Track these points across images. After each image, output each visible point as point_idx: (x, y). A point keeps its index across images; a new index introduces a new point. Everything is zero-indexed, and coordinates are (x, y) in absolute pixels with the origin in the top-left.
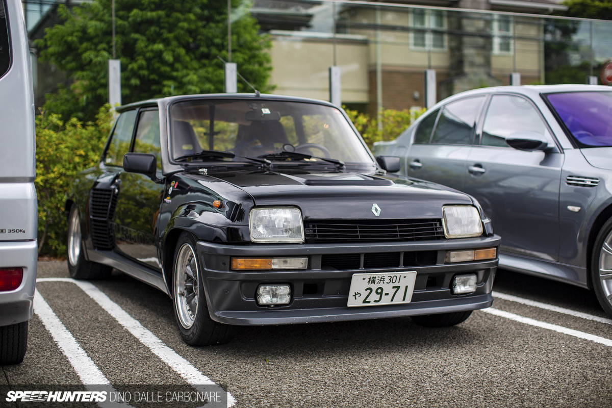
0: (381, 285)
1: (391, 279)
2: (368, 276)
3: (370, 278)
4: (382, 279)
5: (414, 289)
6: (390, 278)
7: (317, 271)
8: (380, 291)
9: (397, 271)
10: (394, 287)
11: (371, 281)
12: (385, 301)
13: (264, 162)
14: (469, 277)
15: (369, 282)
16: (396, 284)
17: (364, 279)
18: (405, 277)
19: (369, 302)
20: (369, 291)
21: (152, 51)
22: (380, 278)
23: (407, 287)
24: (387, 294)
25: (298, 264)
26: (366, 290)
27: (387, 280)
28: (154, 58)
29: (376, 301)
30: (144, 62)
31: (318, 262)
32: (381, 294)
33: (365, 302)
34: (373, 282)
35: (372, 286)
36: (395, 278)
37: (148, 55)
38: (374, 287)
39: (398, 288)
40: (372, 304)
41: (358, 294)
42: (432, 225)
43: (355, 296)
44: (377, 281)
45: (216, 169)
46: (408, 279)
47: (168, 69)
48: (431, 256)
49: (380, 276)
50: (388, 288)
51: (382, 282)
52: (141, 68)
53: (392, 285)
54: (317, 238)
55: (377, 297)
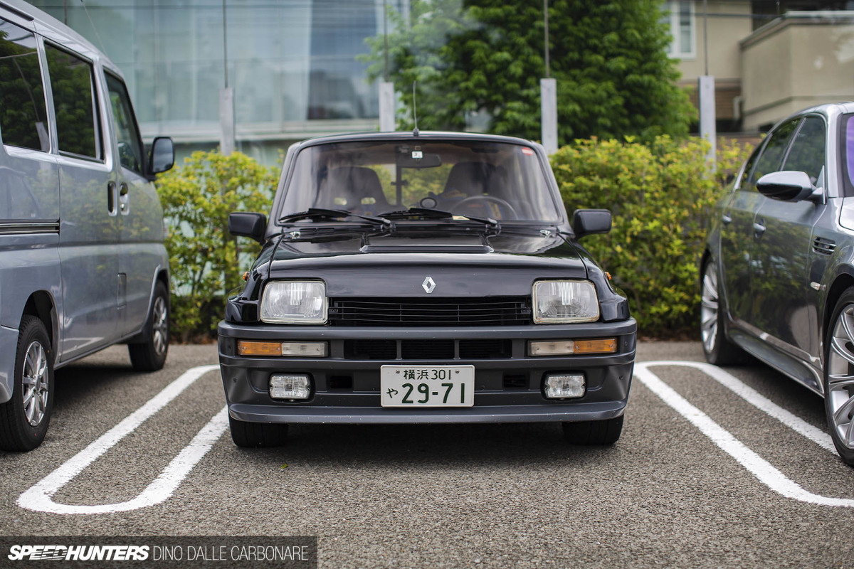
0: (424, 381)
1: (438, 374)
2: (403, 368)
3: (406, 371)
4: (424, 374)
5: (475, 390)
6: (435, 372)
7: (339, 360)
8: (424, 389)
9: (447, 364)
10: (443, 385)
11: (408, 376)
12: (435, 402)
13: (382, 222)
14: (570, 377)
15: (405, 376)
16: (446, 381)
17: (398, 372)
18: (457, 372)
19: (412, 402)
20: (408, 388)
21: (495, 62)
22: (420, 372)
23: (463, 385)
24: (435, 393)
25: (316, 350)
26: (404, 386)
27: (431, 375)
28: (498, 71)
29: (420, 401)
30: (483, 78)
31: (340, 348)
32: (426, 392)
33: (404, 401)
34: (412, 376)
35: (411, 381)
36: (442, 372)
37: (490, 66)
38: (415, 383)
39: (450, 386)
40: (416, 405)
41: (393, 391)
42: (513, 306)
43: (389, 392)
44: (416, 376)
45: (321, 231)
46: (464, 374)
47: (516, 86)
48: (502, 347)
49: (421, 370)
50: (435, 385)
51: (424, 377)
52: (479, 85)
53: (439, 382)
54: (343, 319)
55: (423, 397)
